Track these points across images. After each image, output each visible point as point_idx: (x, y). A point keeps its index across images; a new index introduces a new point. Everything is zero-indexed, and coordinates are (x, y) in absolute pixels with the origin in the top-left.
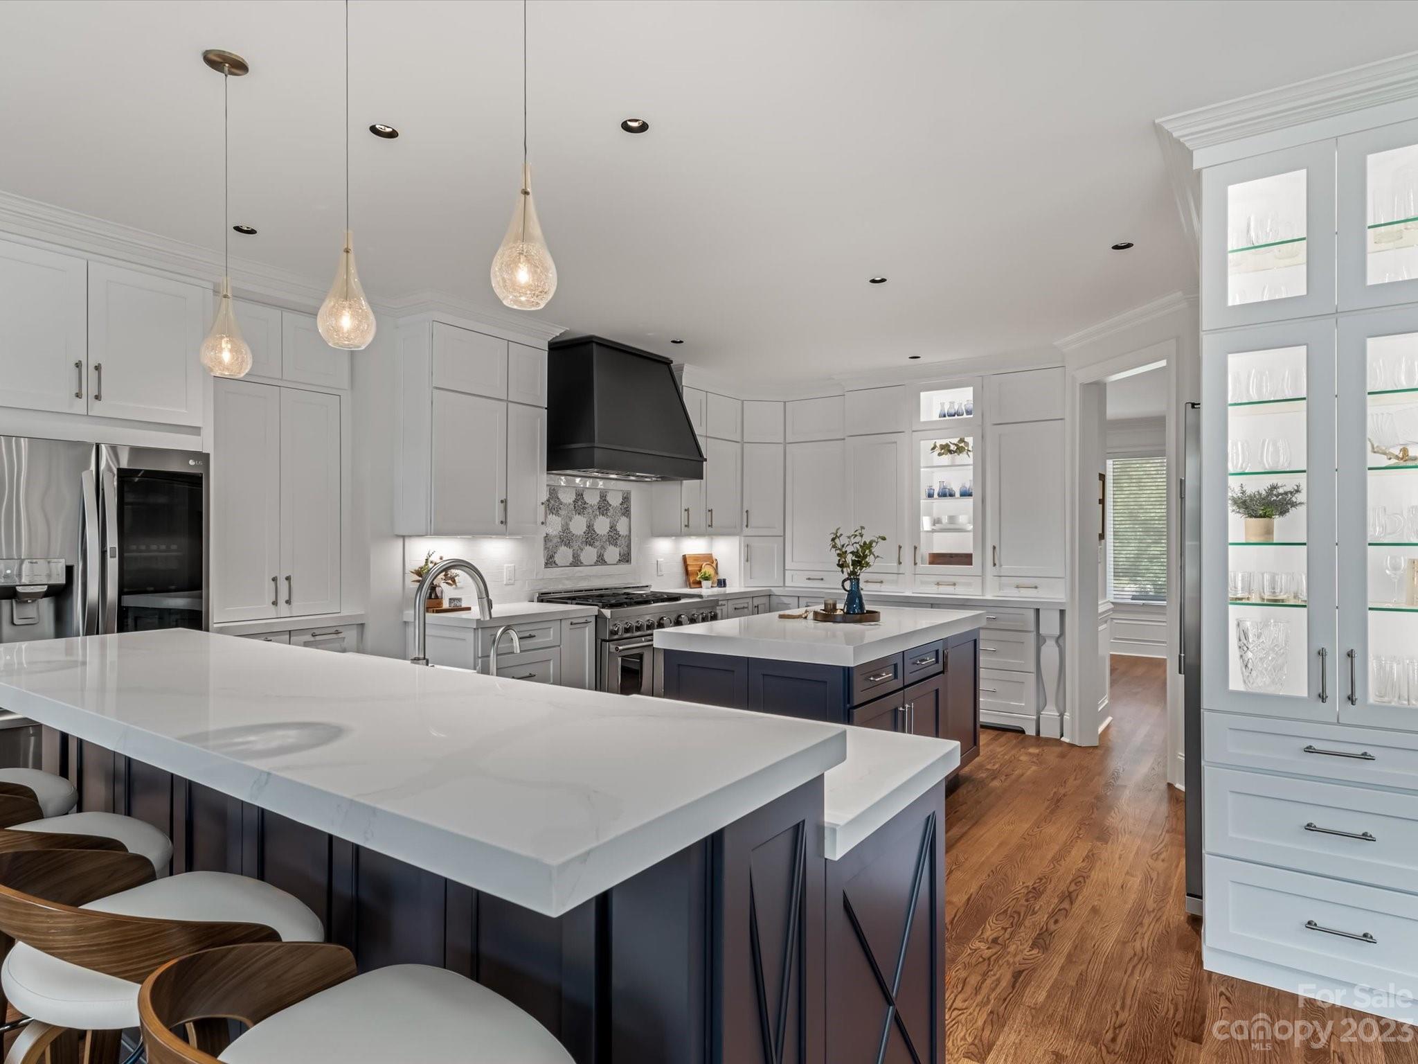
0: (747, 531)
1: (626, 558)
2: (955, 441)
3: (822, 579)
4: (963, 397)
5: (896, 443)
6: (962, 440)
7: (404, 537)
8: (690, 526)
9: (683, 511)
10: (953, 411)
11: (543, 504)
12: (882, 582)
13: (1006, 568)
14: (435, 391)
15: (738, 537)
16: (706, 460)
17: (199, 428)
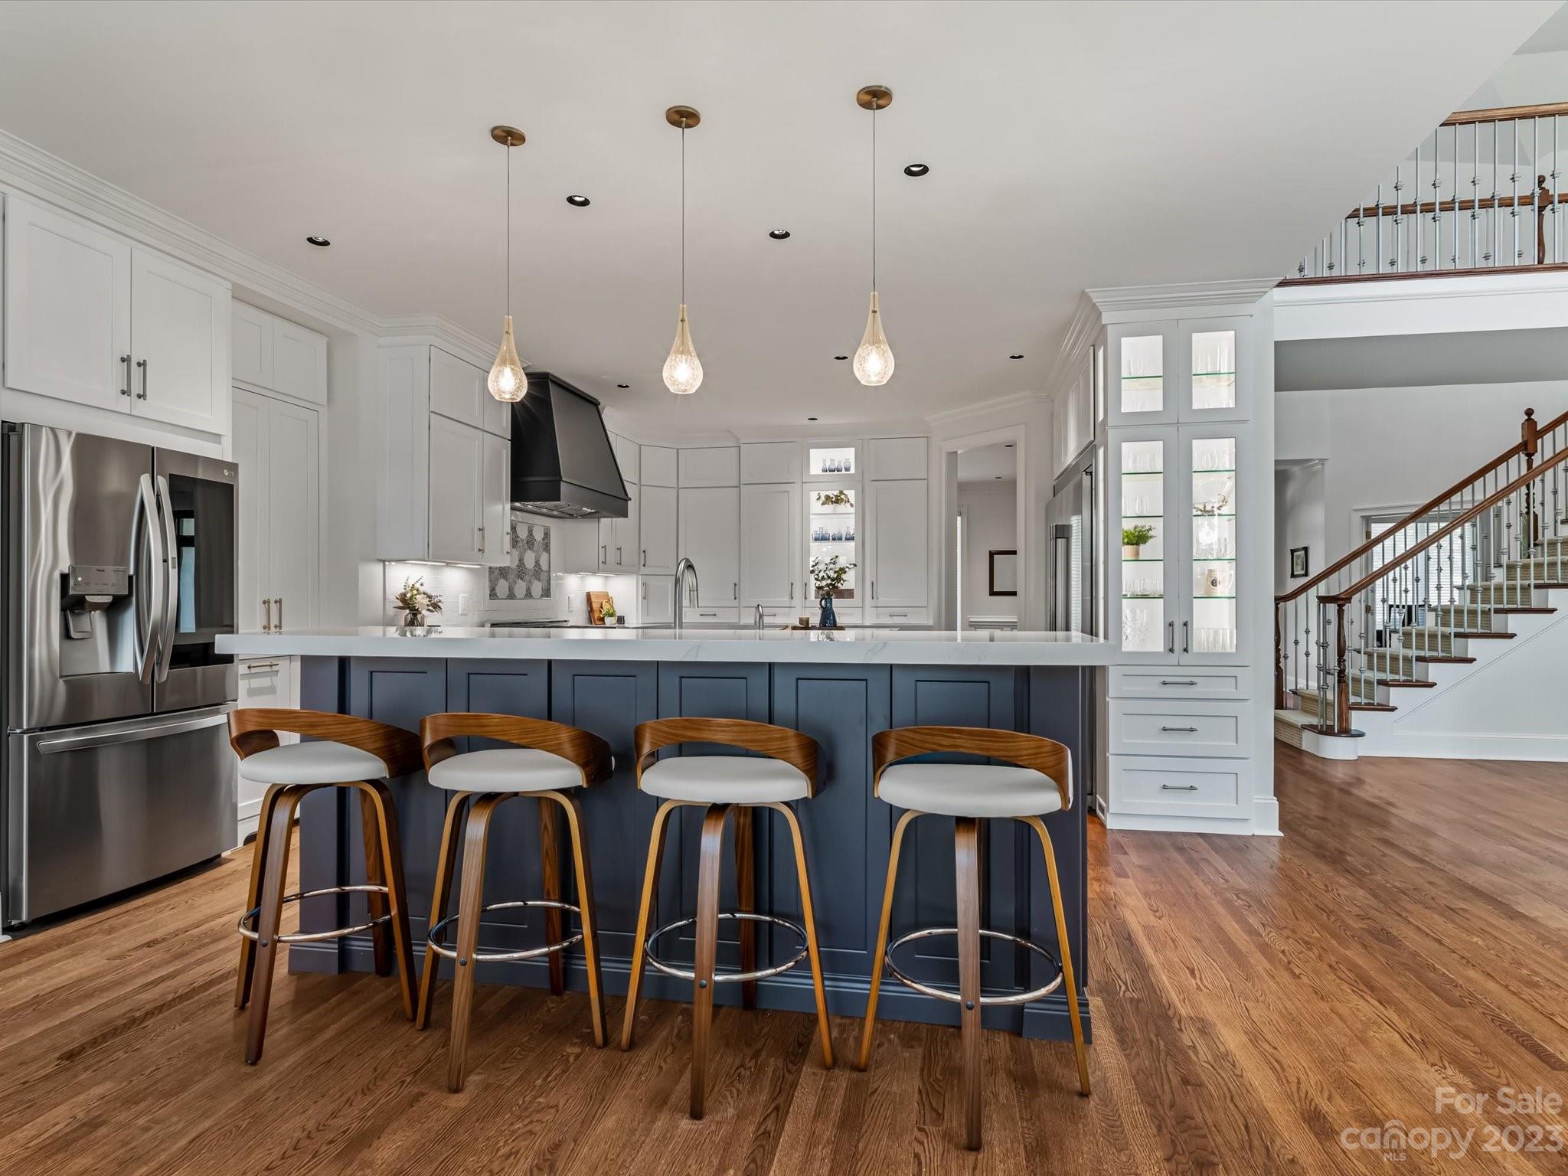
0: (644, 571)
1: (547, 593)
2: (836, 493)
3: (715, 615)
4: (846, 456)
5: (788, 492)
6: (841, 492)
7: (384, 561)
8: (607, 562)
9: (600, 548)
10: (833, 467)
11: (508, 534)
12: (775, 615)
13: (882, 600)
14: (432, 415)
15: (635, 576)
16: (630, 499)
17: (219, 436)
